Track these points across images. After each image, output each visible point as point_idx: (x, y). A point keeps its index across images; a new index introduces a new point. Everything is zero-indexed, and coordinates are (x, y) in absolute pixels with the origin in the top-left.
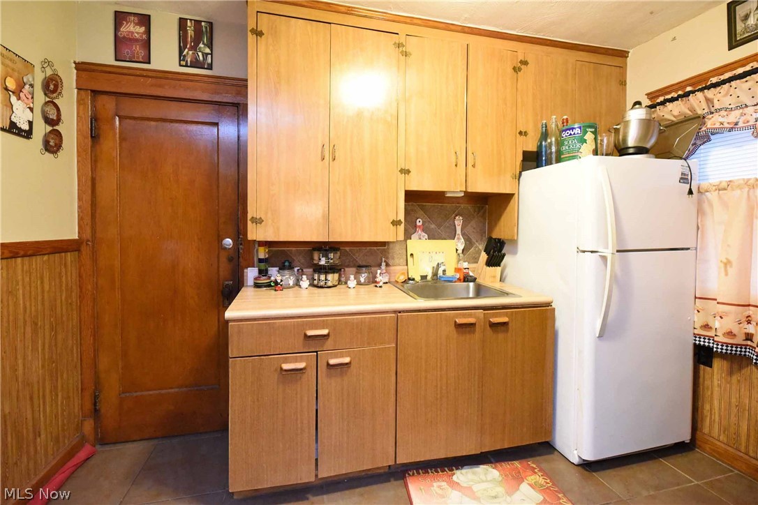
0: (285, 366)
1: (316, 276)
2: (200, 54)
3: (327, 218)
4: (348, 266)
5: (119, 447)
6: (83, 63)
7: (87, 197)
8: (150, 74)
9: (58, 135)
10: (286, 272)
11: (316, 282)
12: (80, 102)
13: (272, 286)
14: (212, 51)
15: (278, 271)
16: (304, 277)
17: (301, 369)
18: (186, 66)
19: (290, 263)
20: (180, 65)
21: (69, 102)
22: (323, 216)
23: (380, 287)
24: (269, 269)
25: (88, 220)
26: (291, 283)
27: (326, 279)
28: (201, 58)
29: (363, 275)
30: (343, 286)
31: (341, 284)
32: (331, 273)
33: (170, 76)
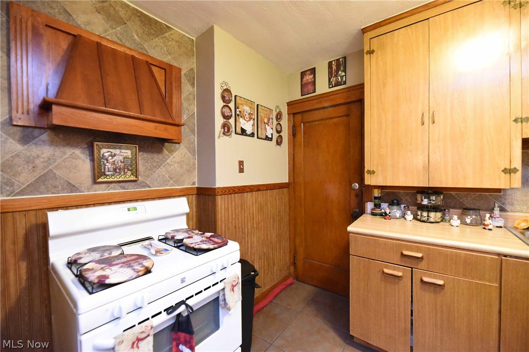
0: (386, 271)
1: (419, 213)
2: (339, 78)
3: (427, 168)
4: (454, 208)
5: (302, 284)
6: (290, 102)
7: (292, 163)
8: (315, 98)
9: (280, 137)
10: (395, 207)
11: (419, 217)
12: (289, 120)
13: (384, 216)
14: (345, 73)
15: (388, 206)
16: (409, 212)
17: (398, 277)
18: (332, 87)
19: (397, 201)
20: (329, 88)
21: (285, 122)
22: (424, 168)
23: (489, 229)
24: (382, 204)
25: (292, 174)
26: (398, 215)
27: (428, 216)
28: (340, 80)
29: (469, 217)
30: (447, 224)
31: (445, 221)
32: (433, 212)
33: (324, 96)
